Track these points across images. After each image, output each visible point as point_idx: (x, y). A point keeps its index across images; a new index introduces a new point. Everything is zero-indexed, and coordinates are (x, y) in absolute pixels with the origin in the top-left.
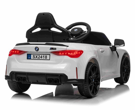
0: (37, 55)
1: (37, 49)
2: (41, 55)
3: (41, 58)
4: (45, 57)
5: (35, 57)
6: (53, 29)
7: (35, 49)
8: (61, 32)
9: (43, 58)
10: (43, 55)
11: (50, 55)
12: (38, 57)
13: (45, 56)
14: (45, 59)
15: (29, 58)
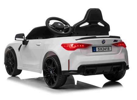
0: (101, 48)
2: (104, 48)
3: (105, 50)
4: (108, 49)
5: (100, 49)
6: (100, 24)
7: (102, 42)
8: (103, 26)
9: (106, 50)
10: (106, 47)
11: (111, 46)
12: (102, 49)
13: (108, 47)
14: (108, 50)
15: (94, 50)
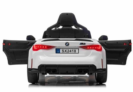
1: (67, 44)
2: (70, 50)
4: (74, 51)
5: (65, 51)
7: (66, 44)
9: (72, 52)
10: (72, 50)
11: (79, 49)
12: (67, 51)
14: (74, 52)
15: (58, 52)
